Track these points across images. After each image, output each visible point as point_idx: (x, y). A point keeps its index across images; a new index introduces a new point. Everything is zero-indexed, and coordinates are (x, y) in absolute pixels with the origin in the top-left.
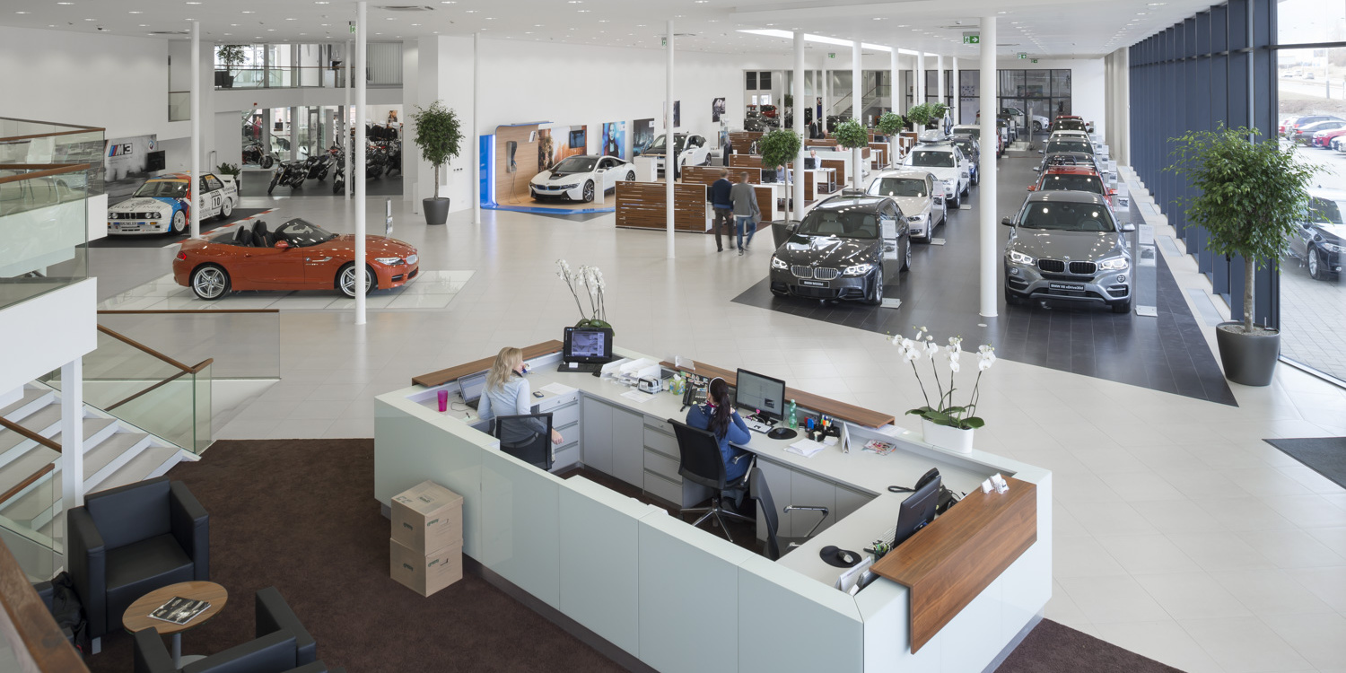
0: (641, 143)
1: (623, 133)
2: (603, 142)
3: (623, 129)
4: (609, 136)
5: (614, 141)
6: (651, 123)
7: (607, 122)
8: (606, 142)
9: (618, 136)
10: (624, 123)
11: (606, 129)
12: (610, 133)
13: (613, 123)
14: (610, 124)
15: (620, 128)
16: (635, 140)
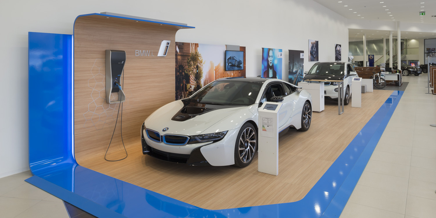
0: (294, 71)
1: (280, 60)
2: (262, 67)
3: (280, 57)
4: (268, 61)
5: (272, 67)
6: (301, 54)
7: (266, 47)
8: (265, 67)
9: (276, 62)
10: (281, 50)
11: (266, 54)
12: (270, 59)
13: (272, 49)
14: (269, 50)
15: (278, 54)
16: (290, 68)
